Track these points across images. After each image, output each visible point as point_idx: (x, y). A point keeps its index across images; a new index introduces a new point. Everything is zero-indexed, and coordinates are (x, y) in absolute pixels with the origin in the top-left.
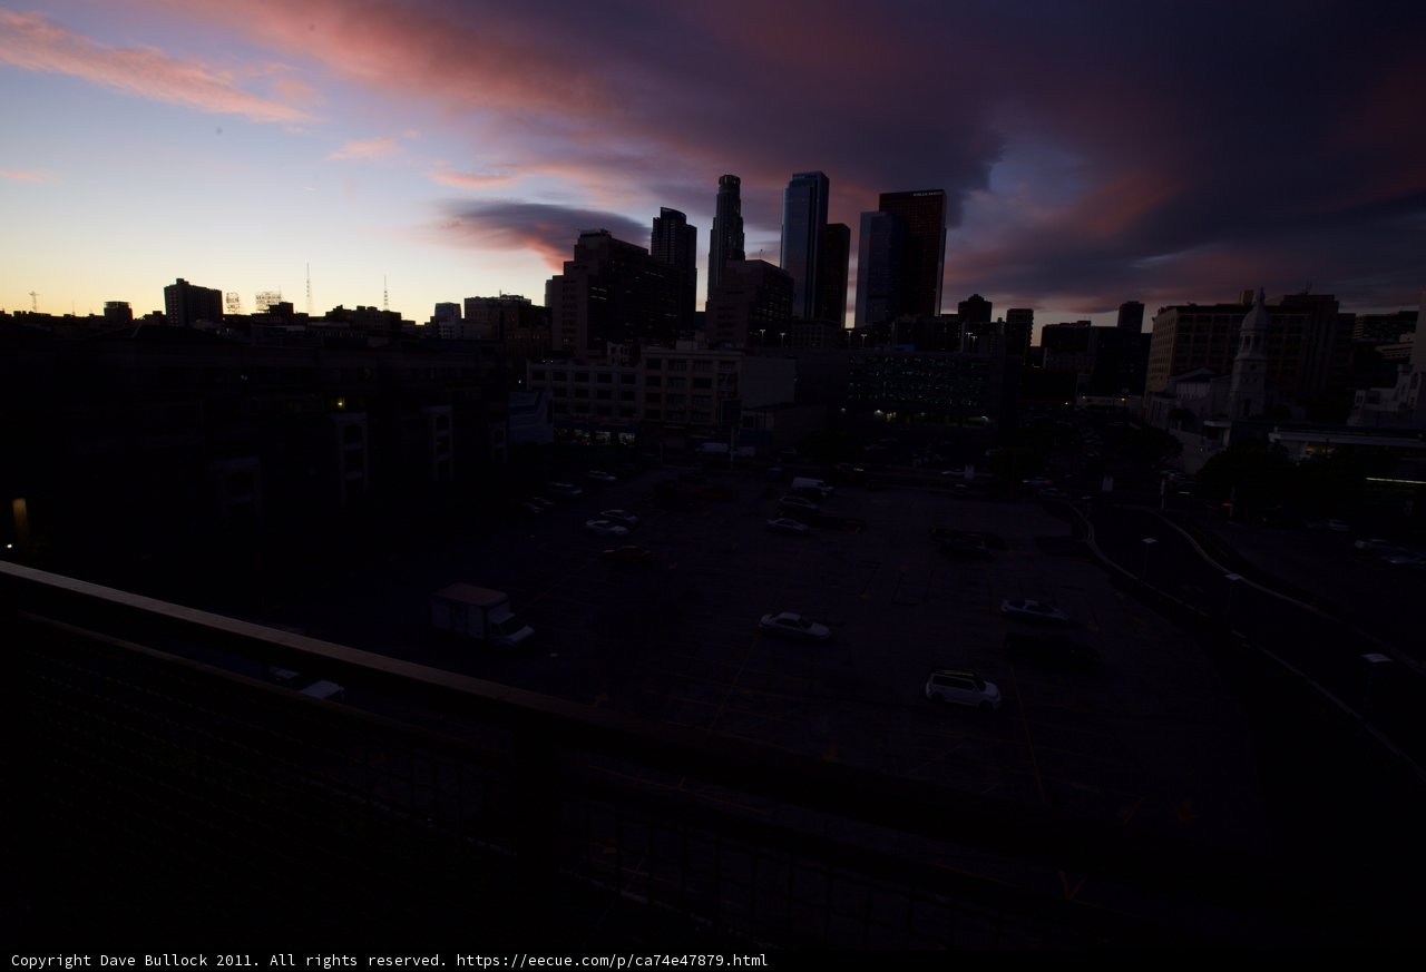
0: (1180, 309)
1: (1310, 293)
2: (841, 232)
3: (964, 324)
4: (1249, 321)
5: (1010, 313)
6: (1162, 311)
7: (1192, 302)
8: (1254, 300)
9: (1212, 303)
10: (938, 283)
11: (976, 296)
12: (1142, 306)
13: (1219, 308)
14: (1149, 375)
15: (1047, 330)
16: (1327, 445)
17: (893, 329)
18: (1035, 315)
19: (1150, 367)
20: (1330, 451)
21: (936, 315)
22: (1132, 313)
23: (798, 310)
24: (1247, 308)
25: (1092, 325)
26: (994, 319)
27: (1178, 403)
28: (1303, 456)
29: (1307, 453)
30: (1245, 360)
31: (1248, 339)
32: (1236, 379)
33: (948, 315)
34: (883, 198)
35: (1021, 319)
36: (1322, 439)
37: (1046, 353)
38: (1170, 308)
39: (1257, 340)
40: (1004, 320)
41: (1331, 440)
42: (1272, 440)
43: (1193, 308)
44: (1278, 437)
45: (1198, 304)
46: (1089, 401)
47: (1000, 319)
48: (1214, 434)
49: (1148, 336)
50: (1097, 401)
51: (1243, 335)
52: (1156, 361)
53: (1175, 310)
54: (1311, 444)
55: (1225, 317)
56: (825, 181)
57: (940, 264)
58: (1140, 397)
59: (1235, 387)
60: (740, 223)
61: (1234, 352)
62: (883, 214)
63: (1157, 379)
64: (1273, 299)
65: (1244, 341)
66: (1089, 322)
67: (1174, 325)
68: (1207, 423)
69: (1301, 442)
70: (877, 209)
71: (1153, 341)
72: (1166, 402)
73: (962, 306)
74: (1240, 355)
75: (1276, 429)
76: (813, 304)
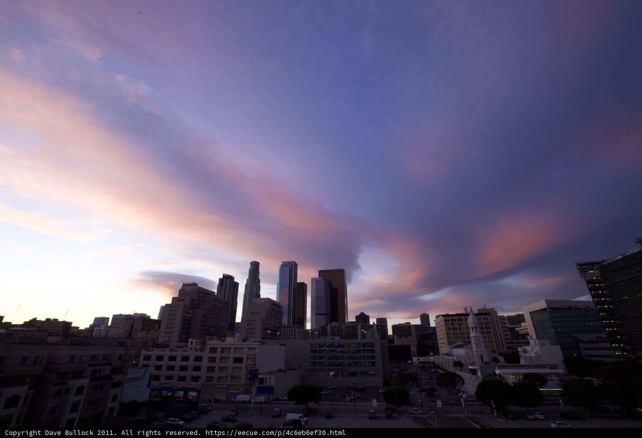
0: (444, 316)
1: (486, 308)
2: (303, 286)
3: (359, 326)
4: (470, 320)
5: (378, 320)
6: (437, 317)
7: (447, 313)
8: (469, 311)
9: (455, 313)
10: (346, 308)
11: (362, 313)
12: (428, 315)
13: (457, 315)
14: (440, 346)
15: (395, 327)
16: (519, 374)
17: (328, 329)
18: (388, 320)
19: (439, 342)
20: (521, 377)
21: (346, 322)
22: (425, 318)
23: (285, 321)
24: (468, 315)
25: (411, 324)
26: (371, 323)
27: (455, 358)
28: (512, 380)
29: (513, 379)
30: (474, 337)
31: (472, 327)
32: (474, 346)
33: (352, 322)
34: (320, 272)
35: (382, 322)
36: (515, 371)
37: (395, 338)
38: (440, 315)
39: (475, 327)
40: (376, 323)
41: (519, 372)
42: (497, 374)
43: (448, 315)
44: (499, 372)
45: (450, 314)
46: (418, 360)
47: (374, 323)
48: (474, 372)
49: (434, 328)
50: (422, 359)
51: (470, 326)
52: (441, 339)
53: (441, 316)
54: (513, 374)
55: (460, 318)
56: (296, 265)
57: (346, 299)
58: (438, 357)
59: (474, 349)
60: (259, 281)
61: (468, 333)
62: (320, 278)
63: (444, 348)
64: (475, 311)
65: (471, 329)
66: (410, 323)
67: (443, 323)
68: (470, 367)
69: (508, 373)
70: (318, 276)
71: (437, 330)
72: (450, 358)
73: (357, 317)
74: (472, 335)
75: (497, 368)
76: (291, 318)
